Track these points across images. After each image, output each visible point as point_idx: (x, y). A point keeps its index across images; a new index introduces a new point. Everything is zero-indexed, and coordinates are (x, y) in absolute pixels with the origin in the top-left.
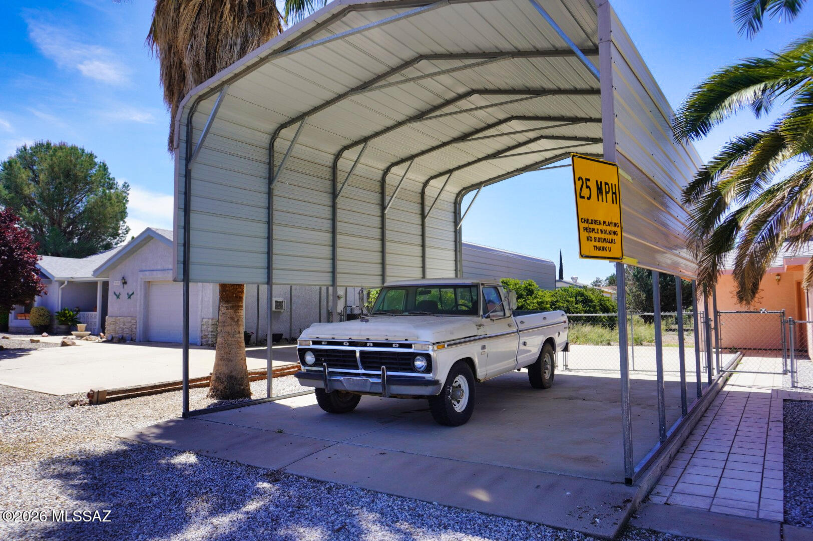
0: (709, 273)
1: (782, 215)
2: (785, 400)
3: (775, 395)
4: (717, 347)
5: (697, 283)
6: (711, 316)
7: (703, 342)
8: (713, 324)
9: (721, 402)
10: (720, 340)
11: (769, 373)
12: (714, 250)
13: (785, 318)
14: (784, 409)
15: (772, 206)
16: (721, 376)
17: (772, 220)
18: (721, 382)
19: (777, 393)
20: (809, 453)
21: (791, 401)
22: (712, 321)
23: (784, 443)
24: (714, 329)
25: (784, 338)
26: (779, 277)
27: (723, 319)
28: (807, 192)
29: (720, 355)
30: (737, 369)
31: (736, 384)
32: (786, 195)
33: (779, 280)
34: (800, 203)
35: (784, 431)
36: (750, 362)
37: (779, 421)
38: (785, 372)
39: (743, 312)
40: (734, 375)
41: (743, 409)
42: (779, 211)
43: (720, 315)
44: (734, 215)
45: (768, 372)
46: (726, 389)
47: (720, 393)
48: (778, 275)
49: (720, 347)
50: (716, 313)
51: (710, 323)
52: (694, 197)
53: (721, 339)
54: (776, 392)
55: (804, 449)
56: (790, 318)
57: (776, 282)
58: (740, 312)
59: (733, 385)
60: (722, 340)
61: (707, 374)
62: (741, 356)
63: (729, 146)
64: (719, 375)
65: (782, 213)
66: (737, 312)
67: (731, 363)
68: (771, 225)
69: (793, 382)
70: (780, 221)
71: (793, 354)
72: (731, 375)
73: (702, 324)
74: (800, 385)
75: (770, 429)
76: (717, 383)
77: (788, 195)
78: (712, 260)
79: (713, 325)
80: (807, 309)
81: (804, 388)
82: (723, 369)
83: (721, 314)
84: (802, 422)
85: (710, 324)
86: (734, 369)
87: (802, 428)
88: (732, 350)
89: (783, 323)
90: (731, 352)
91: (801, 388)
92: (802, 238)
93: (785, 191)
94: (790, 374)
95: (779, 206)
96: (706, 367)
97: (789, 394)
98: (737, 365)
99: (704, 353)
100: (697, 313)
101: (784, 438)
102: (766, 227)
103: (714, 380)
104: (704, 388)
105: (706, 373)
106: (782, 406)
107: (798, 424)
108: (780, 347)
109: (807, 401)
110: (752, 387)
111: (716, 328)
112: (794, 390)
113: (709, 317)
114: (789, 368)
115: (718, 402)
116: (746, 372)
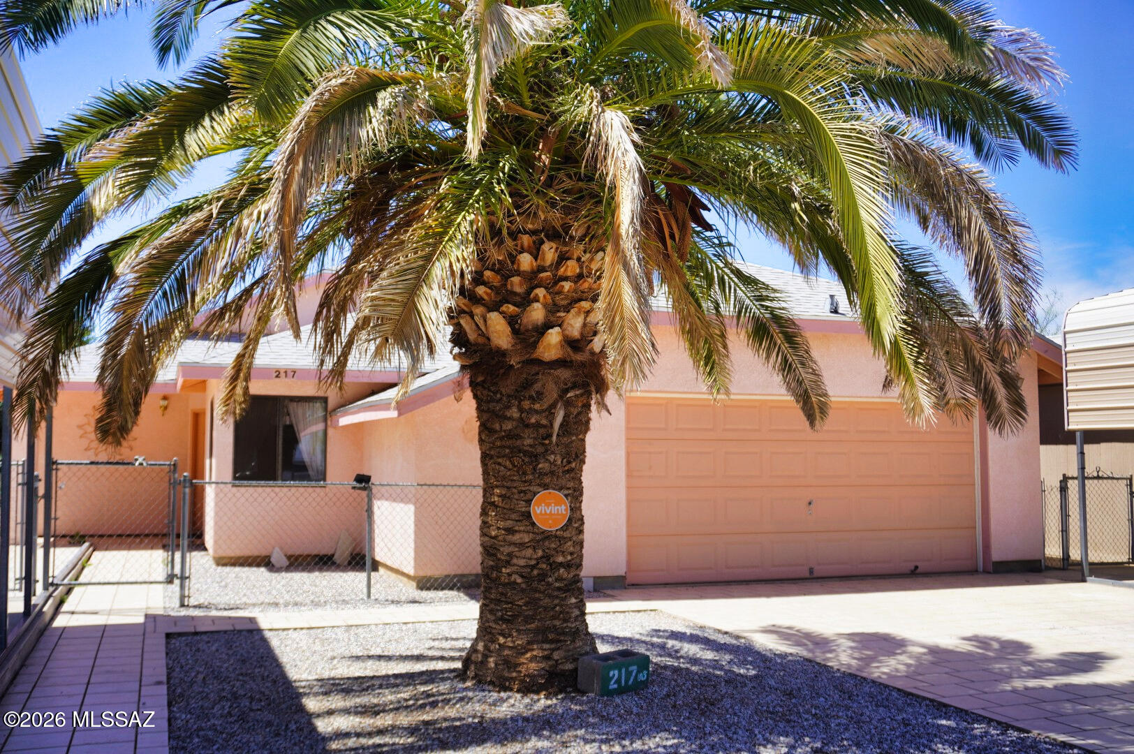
0: (44, 371)
1: (204, 252)
2: (168, 636)
3: (150, 628)
4: (46, 535)
5: (15, 393)
6: (40, 471)
7: (19, 527)
8: (41, 488)
9: (47, 653)
10: (53, 521)
11: (141, 583)
12: (60, 320)
13: (176, 475)
14: (167, 654)
15: (186, 231)
16: (50, 596)
17: (184, 259)
18: (49, 609)
19: (155, 621)
20: (215, 747)
21: (180, 635)
22: (40, 480)
23: (170, 732)
24: (42, 497)
25: (174, 514)
26: (164, 403)
27: (63, 478)
28: (251, 214)
29: (52, 550)
30: (82, 579)
31: (79, 609)
32: (215, 212)
33: (166, 408)
34: (239, 234)
35: (170, 704)
36: (108, 563)
37: (159, 683)
38: (170, 579)
39: (102, 463)
40: (77, 591)
41: (91, 663)
42: (200, 244)
43: (57, 469)
44: (106, 251)
45: (139, 580)
46: (60, 622)
47: (47, 633)
48: (165, 398)
49: (52, 533)
50: (51, 464)
51: (35, 486)
52: (26, 195)
53: (56, 519)
54: (153, 620)
55: (207, 739)
56: (185, 476)
57: (160, 411)
58: (97, 463)
59: (73, 613)
60: (58, 522)
61: (22, 594)
62: (91, 549)
63: (108, 98)
64: (47, 594)
65: (205, 248)
66: (92, 463)
67: (70, 566)
68: (183, 270)
69: (182, 597)
70: (200, 262)
71: (186, 543)
72: (69, 591)
73: (20, 487)
74: (193, 602)
75: (144, 704)
76: (41, 613)
77: (219, 213)
78: (52, 343)
79: (41, 491)
80: (207, 462)
81: (199, 607)
82: (55, 582)
83: (59, 466)
84: (201, 677)
85: (37, 488)
86: (76, 579)
87: (200, 693)
88: (74, 539)
89: (174, 484)
90: (71, 544)
91: (195, 607)
92: (231, 311)
93: (214, 206)
94: (177, 582)
95: (200, 232)
96: (21, 579)
97: (176, 620)
98: (83, 568)
99: (18, 548)
100: (10, 465)
101: (169, 720)
102: (173, 272)
103: (36, 606)
104: (13, 625)
105: (20, 590)
106: (163, 649)
107: (192, 683)
108: (165, 531)
109: (205, 633)
110: (110, 613)
111: (48, 496)
112: (184, 612)
113: (36, 473)
114: (177, 570)
115: (41, 654)
116: (99, 584)
